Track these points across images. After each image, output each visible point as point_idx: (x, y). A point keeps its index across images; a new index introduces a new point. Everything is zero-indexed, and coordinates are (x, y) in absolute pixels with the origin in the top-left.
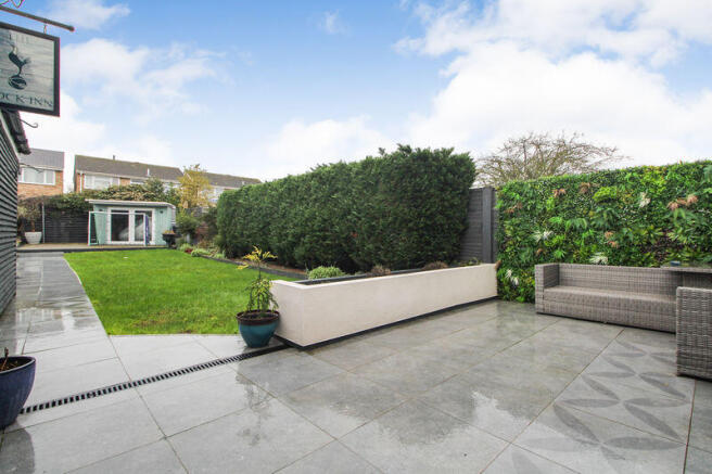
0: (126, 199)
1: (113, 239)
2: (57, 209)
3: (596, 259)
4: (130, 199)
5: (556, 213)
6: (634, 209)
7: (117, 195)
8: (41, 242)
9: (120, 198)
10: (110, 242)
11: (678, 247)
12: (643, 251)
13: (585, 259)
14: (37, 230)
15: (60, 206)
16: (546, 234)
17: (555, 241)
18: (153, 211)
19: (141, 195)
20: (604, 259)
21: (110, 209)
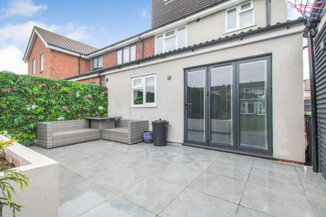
3: (60, 118)
5: (40, 96)
6: (74, 97)
11: (86, 112)
12: (77, 114)
13: (54, 119)
16: (34, 107)
17: (39, 111)
20: (63, 118)
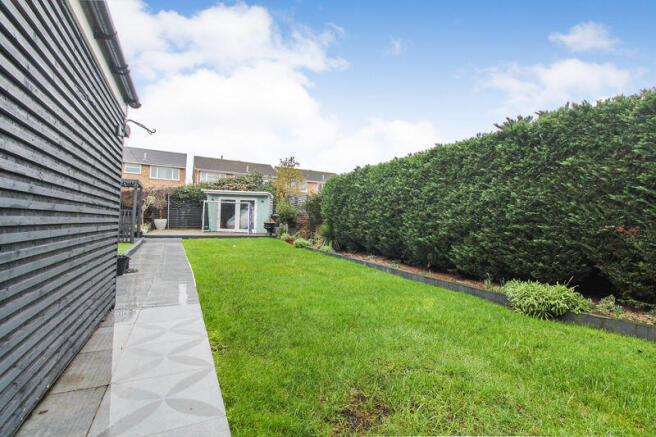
0: (233, 190)
1: (222, 227)
2: (179, 199)
4: (236, 189)
7: (226, 186)
8: (166, 228)
9: (228, 189)
10: (219, 229)
15: (181, 196)
18: (256, 200)
19: (245, 186)
21: (220, 198)
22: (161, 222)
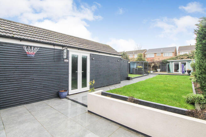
0: (181, 59)
1: (175, 71)
2: (164, 63)
4: (182, 59)
7: (178, 58)
8: (160, 71)
9: (179, 59)
10: (174, 72)
14: (160, 68)
15: (164, 62)
18: (187, 62)
19: (186, 57)
21: (174, 62)
22: (159, 70)
